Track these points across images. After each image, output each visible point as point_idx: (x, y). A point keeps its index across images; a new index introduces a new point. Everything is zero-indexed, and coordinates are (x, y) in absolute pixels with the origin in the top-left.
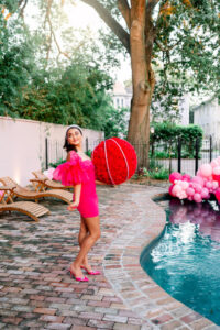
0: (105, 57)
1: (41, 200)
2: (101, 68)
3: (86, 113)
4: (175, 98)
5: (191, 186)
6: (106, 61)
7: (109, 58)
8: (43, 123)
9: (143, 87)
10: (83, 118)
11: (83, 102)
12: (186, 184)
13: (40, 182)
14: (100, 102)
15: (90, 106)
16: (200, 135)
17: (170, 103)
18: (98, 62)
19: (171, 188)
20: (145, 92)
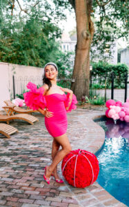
0: (55, 12)
1: (11, 122)
2: (52, 22)
3: (42, 56)
4: (108, 43)
5: (122, 110)
6: (56, 16)
7: (58, 14)
8: (11, 64)
9: (85, 35)
10: (40, 60)
11: (40, 48)
12: (119, 108)
13: (10, 108)
14: (52, 47)
15: (45, 51)
16: (126, 71)
17: (104, 47)
18: (50, 17)
19: (107, 112)
20: (87, 39)
